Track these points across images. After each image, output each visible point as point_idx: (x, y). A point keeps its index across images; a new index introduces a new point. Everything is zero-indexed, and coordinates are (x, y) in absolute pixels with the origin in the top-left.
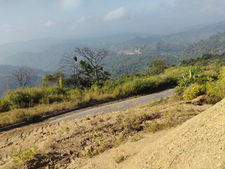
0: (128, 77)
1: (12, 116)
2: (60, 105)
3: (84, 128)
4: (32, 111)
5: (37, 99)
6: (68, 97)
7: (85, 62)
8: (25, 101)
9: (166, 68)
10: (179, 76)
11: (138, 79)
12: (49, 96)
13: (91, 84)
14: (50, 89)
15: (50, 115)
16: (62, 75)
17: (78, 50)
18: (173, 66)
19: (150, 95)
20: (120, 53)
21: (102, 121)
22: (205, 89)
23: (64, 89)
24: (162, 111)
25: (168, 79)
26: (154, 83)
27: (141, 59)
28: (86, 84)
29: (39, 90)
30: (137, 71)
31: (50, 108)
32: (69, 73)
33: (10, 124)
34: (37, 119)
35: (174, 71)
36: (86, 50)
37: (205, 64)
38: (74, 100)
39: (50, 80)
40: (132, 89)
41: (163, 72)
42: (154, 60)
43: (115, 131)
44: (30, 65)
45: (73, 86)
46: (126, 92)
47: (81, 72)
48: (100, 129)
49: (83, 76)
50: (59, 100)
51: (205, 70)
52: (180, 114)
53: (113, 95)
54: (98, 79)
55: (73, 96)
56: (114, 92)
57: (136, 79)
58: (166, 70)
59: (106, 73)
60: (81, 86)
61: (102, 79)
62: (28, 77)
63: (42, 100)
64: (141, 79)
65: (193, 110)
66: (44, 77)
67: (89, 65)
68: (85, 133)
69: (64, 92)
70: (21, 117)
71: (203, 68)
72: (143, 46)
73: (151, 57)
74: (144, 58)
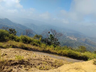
1: (19, 44)
2: (36, 48)
3: (41, 59)
4: (26, 45)
5: (29, 42)
6: (40, 46)
8: (26, 41)
9: (86, 51)
12: (34, 42)
13: (51, 45)
14: (35, 40)
16: (42, 37)
17: (51, 30)
19: (74, 59)
20: (68, 37)
21: (49, 59)
23: (40, 42)
25: (84, 56)
26: (77, 55)
29: (32, 39)
31: (33, 47)
32: (45, 37)
33: (17, 47)
35: (89, 54)
36: (54, 31)
38: (42, 48)
39: (37, 37)
40: (66, 53)
41: (84, 52)
42: (82, 46)
43: (52, 65)
44: (32, 29)
45: (44, 42)
46: (64, 54)
47: (49, 38)
48: (47, 62)
49: (49, 40)
50: (37, 46)
53: (57, 52)
55: (42, 46)
56: (59, 51)
57: (70, 50)
58: (85, 52)
59: (59, 43)
60: (47, 44)
61: (56, 44)
63: (31, 43)
64: (72, 51)
66: (35, 35)
67: (53, 37)
68: (41, 61)
70: (22, 46)
72: (79, 38)
73: (81, 44)
74: (78, 43)
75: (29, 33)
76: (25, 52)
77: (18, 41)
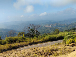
0: (46, 34)
1: (6, 46)
2: (23, 43)
3: (31, 52)
4: (13, 45)
5: (15, 41)
6: (26, 40)
7: (32, 29)
8: (11, 41)
9: (60, 32)
10: (64, 35)
11: (50, 36)
12: (19, 40)
13: (34, 37)
14: (20, 37)
15: (19, 47)
16: (24, 33)
17: (30, 25)
18: (62, 32)
20: (44, 26)
21: (37, 50)
22: (74, 41)
23: (25, 38)
24: (59, 48)
25: (60, 36)
26: (55, 37)
28: (32, 36)
29: (16, 37)
30: (49, 33)
31: (19, 44)
32: (27, 32)
33: (5, 49)
34: (15, 48)
35: (62, 33)
36: (33, 25)
37: (73, 32)
38: (28, 42)
39: (20, 34)
40: (48, 39)
41: (58, 33)
43: (42, 55)
44: (14, 29)
45: (28, 37)
46: (46, 40)
47: (31, 32)
48: (36, 53)
49: (31, 34)
50: (23, 42)
51: (74, 34)
52: (65, 49)
53: (41, 41)
54: (36, 35)
55: (27, 40)
56: (42, 40)
57: (49, 36)
58: (60, 33)
59: (39, 33)
60: (30, 37)
62: (13, 33)
63: (17, 41)
64: (51, 36)
65: (70, 49)
66: (18, 33)
67: (33, 30)
68: (31, 54)
69: (24, 39)
70: (9, 47)
71: (73, 33)
72: (52, 24)
73: (54, 28)
74: (52, 28)
75: (12, 33)
76: (13, 52)
77: (5, 43)
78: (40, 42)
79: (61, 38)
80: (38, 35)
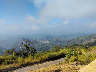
2: (13, 65)
6: (17, 61)
7: (26, 45)
10: (66, 53)
12: (7, 61)
13: (28, 55)
16: (15, 51)
18: (63, 48)
20: (41, 42)
23: (15, 57)
24: (62, 68)
25: (62, 54)
26: (56, 55)
27: (49, 45)
28: (26, 55)
29: (3, 57)
35: (63, 50)
37: (75, 48)
38: (20, 63)
39: (8, 53)
40: (47, 58)
45: (19, 56)
46: (44, 59)
47: (24, 49)
49: (25, 51)
52: (69, 69)
53: (38, 61)
56: (39, 59)
58: (60, 50)
59: (35, 50)
60: (23, 56)
61: (33, 53)
65: (74, 68)
67: (28, 46)
69: (15, 59)
71: (74, 50)
73: (54, 44)
78: (37, 63)
79: (63, 56)
80: (34, 52)
